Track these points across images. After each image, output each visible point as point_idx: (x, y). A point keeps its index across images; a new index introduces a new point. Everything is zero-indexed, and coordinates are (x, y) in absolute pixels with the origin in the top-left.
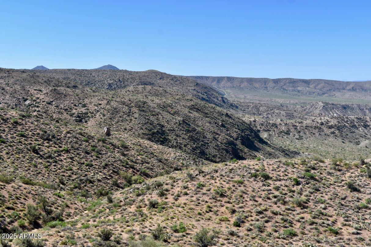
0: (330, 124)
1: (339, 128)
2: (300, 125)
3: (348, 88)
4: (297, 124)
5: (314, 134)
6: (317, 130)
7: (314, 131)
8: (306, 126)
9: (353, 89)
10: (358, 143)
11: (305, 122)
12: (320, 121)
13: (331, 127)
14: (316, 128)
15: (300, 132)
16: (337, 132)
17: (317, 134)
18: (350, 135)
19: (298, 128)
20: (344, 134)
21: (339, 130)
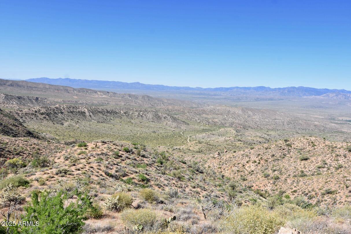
0: (41, 112)
1: (48, 114)
2: (21, 112)
3: (8, 84)
4: (19, 112)
5: (32, 119)
6: (34, 116)
7: (32, 117)
8: (26, 113)
9: (11, 85)
10: (62, 124)
11: (24, 111)
12: (34, 110)
13: (42, 114)
14: (32, 114)
15: (22, 117)
16: (47, 117)
17: (35, 119)
18: (55, 119)
19: (20, 115)
20: (52, 118)
21: (48, 116)
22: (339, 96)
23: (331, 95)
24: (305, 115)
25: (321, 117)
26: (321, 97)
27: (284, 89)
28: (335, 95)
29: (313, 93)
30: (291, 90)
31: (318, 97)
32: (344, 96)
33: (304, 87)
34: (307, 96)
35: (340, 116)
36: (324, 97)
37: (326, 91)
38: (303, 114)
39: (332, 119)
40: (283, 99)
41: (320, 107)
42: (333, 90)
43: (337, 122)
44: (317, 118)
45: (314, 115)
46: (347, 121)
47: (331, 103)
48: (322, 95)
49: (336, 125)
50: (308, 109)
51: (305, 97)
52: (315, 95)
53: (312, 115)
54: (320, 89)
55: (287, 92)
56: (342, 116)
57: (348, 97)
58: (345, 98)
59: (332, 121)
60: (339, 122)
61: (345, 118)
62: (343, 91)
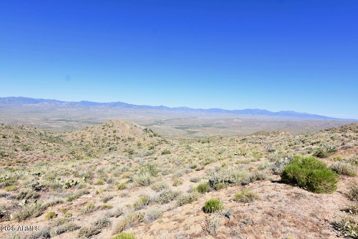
22: (52, 104)
23: (45, 103)
24: (24, 118)
25: (38, 119)
26: (38, 105)
27: (5, 98)
28: (48, 103)
29: (31, 102)
30: (11, 100)
31: (35, 105)
32: (55, 104)
33: (23, 97)
34: (26, 104)
35: (52, 118)
36: (40, 104)
37: (42, 100)
38: (23, 118)
39: (46, 120)
40: (3, 107)
41: (37, 112)
42: (47, 100)
43: (49, 121)
44: (34, 120)
45: (32, 118)
46: (56, 120)
47: (45, 109)
48: (39, 104)
49: (47, 124)
50: (27, 114)
51: (25, 105)
52: (33, 104)
53: (31, 118)
54: (37, 99)
55: (7, 101)
56: (54, 117)
57: (58, 105)
58: (56, 105)
59: (46, 121)
60: (51, 122)
61: (55, 119)
62: (54, 101)
